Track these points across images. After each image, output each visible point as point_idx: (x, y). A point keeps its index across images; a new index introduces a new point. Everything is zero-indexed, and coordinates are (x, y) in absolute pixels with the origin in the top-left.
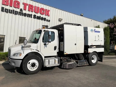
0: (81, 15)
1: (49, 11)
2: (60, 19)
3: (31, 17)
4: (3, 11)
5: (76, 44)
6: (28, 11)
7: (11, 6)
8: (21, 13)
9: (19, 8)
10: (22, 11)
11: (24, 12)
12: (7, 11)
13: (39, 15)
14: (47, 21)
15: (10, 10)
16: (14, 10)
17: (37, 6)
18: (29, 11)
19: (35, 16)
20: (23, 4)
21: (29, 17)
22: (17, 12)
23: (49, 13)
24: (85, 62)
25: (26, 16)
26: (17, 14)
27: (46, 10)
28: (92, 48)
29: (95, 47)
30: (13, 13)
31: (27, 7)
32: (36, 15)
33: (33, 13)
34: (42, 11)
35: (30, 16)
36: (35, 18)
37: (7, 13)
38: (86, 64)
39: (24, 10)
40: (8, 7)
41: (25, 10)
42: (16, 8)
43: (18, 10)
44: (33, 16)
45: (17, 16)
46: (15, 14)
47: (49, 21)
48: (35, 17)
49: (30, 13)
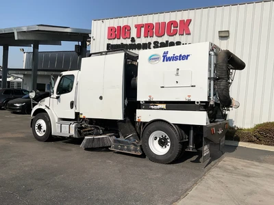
1: (189, 21)
3: (150, 48)
5: (101, 98)
6: (145, 37)
7: (119, 38)
9: (129, 38)
10: (134, 41)
13: (164, 39)
16: (122, 44)
17: (161, 21)
20: (136, 27)
21: (146, 48)
22: (127, 45)
24: (132, 147)
25: (140, 49)
27: (182, 22)
28: (151, 109)
29: (164, 106)
32: (157, 42)
34: (171, 28)
36: (157, 48)
38: (136, 151)
39: (138, 37)
42: (125, 39)
44: (152, 46)
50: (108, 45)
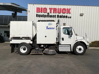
1: (70, 9)
4: (37, 17)
8: (48, 16)
10: (49, 14)
11: (50, 14)
14: (68, 18)
15: (41, 15)
16: (43, 15)
17: (60, 8)
18: (54, 13)
20: (50, 9)
22: (46, 15)
25: (52, 17)
26: (46, 17)
27: (67, 9)
31: (52, 10)
34: (64, 11)
37: (40, 17)
39: (50, 13)
43: (46, 14)
46: (44, 17)
47: (71, 17)
49: (55, 14)
50: (37, 15)
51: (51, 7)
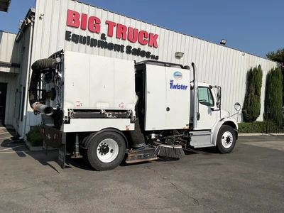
0: (221, 43)
1: (157, 36)
2: (178, 53)
3: (122, 51)
4: (69, 40)
6: (117, 38)
7: (83, 29)
8: (103, 44)
9: (98, 33)
10: (105, 39)
11: (109, 40)
12: (76, 39)
13: (136, 46)
14: (152, 57)
15: (81, 37)
16: (89, 37)
17: (133, 27)
19: (129, 48)
20: (107, 23)
21: (118, 51)
23: (158, 40)
26: (95, 46)
27: (151, 34)
30: (88, 44)
31: (115, 29)
32: (131, 47)
33: (126, 43)
35: (119, 48)
36: (129, 53)
37: (77, 42)
39: (108, 36)
40: (78, 32)
41: (110, 36)
42: (93, 32)
43: (97, 37)
44: (125, 50)
45: (96, 48)
46: (92, 46)
47: (157, 58)
48: (129, 50)
49: (120, 42)
50: (68, 33)
51: (111, 19)
